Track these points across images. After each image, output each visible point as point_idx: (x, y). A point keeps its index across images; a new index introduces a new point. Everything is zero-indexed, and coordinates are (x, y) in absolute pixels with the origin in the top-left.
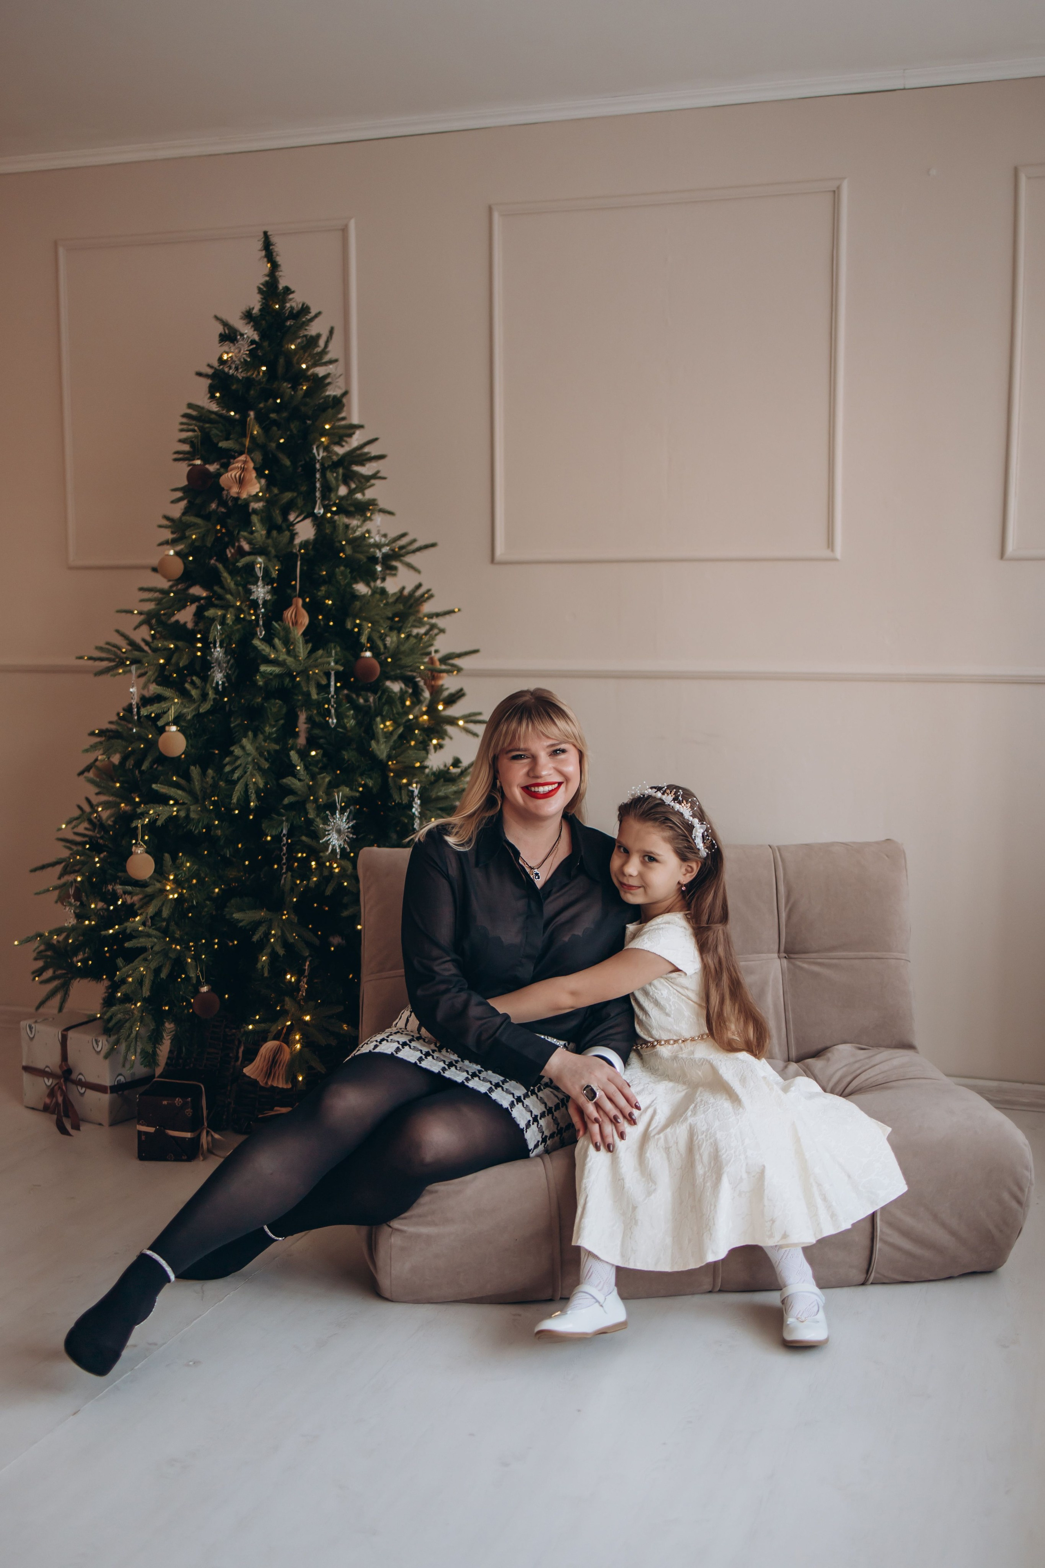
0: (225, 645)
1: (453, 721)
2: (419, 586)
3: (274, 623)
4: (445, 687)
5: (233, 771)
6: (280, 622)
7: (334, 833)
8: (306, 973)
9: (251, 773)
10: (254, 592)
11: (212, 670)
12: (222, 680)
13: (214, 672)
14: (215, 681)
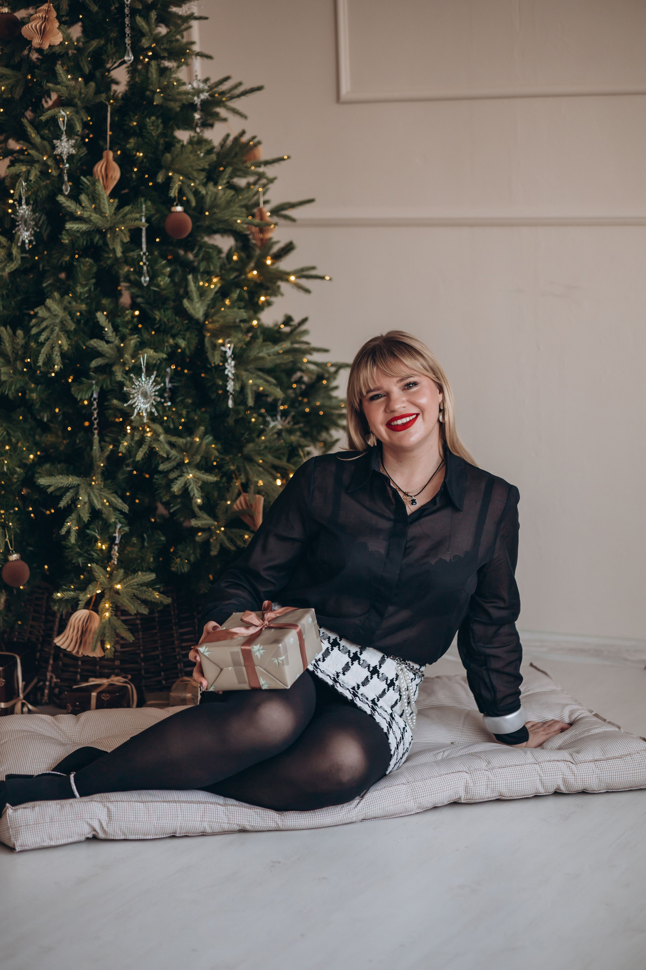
0: (32, 202)
1: (283, 276)
2: (243, 133)
3: (82, 178)
4: (275, 239)
5: (39, 334)
6: (88, 177)
7: (139, 396)
8: (117, 541)
9: (58, 334)
10: (57, 147)
11: (16, 229)
12: (29, 239)
13: (19, 230)
14: (21, 240)
